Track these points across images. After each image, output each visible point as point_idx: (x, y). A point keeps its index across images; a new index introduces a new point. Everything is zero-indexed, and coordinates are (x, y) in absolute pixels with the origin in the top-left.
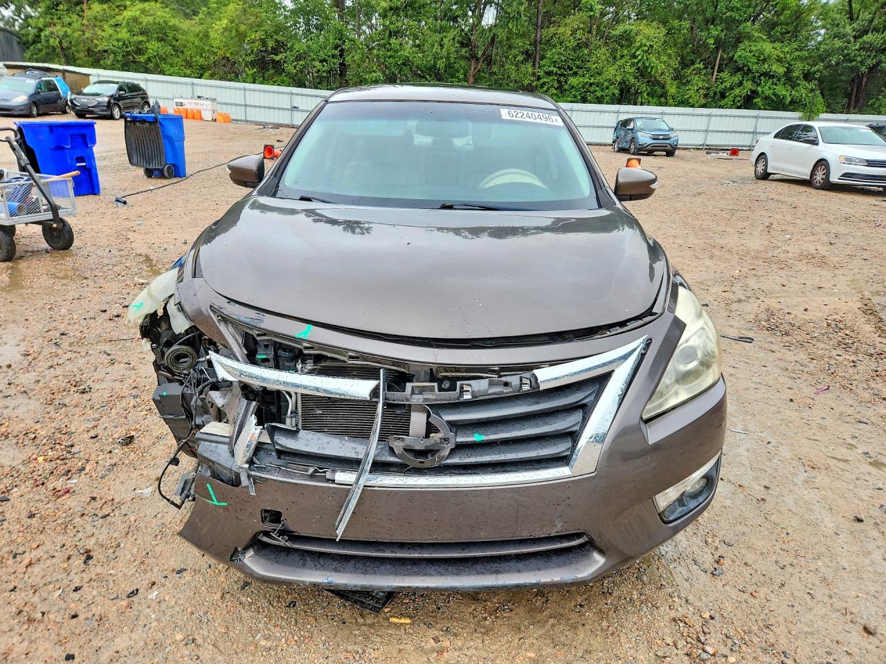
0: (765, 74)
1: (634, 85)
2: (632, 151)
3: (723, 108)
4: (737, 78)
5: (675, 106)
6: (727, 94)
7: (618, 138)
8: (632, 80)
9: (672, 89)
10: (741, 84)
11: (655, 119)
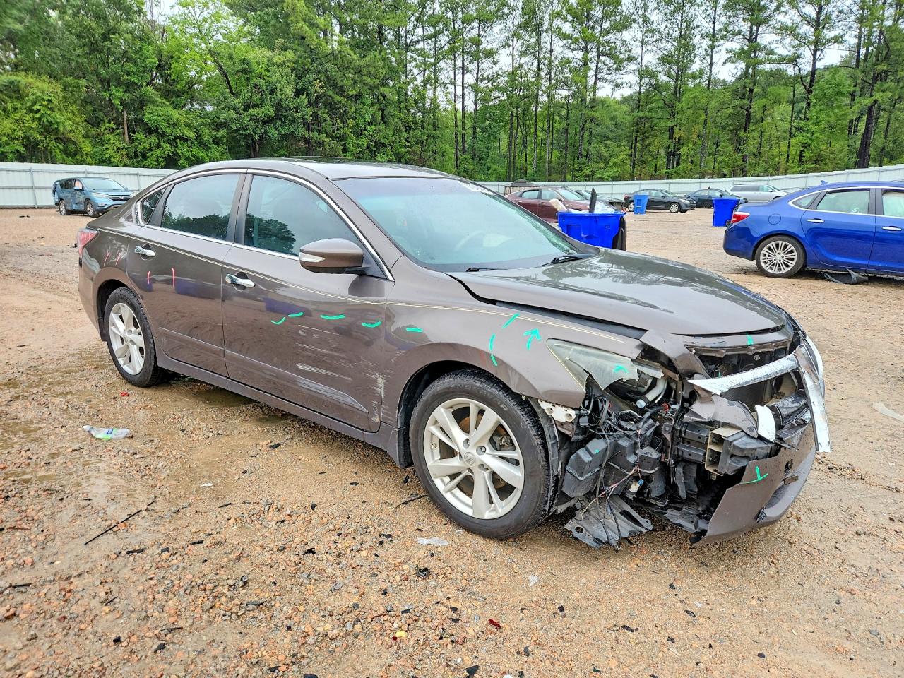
0: (180, 138)
1: (41, 141)
2: (91, 213)
3: (147, 168)
4: (153, 140)
5: (96, 164)
6: (148, 154)
7: (61, 199)
8: (38, 136)
9: (87, 147)
10: (159, 146)
11: (104, 179)
